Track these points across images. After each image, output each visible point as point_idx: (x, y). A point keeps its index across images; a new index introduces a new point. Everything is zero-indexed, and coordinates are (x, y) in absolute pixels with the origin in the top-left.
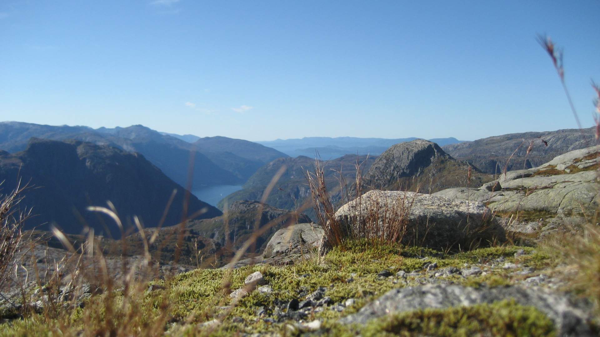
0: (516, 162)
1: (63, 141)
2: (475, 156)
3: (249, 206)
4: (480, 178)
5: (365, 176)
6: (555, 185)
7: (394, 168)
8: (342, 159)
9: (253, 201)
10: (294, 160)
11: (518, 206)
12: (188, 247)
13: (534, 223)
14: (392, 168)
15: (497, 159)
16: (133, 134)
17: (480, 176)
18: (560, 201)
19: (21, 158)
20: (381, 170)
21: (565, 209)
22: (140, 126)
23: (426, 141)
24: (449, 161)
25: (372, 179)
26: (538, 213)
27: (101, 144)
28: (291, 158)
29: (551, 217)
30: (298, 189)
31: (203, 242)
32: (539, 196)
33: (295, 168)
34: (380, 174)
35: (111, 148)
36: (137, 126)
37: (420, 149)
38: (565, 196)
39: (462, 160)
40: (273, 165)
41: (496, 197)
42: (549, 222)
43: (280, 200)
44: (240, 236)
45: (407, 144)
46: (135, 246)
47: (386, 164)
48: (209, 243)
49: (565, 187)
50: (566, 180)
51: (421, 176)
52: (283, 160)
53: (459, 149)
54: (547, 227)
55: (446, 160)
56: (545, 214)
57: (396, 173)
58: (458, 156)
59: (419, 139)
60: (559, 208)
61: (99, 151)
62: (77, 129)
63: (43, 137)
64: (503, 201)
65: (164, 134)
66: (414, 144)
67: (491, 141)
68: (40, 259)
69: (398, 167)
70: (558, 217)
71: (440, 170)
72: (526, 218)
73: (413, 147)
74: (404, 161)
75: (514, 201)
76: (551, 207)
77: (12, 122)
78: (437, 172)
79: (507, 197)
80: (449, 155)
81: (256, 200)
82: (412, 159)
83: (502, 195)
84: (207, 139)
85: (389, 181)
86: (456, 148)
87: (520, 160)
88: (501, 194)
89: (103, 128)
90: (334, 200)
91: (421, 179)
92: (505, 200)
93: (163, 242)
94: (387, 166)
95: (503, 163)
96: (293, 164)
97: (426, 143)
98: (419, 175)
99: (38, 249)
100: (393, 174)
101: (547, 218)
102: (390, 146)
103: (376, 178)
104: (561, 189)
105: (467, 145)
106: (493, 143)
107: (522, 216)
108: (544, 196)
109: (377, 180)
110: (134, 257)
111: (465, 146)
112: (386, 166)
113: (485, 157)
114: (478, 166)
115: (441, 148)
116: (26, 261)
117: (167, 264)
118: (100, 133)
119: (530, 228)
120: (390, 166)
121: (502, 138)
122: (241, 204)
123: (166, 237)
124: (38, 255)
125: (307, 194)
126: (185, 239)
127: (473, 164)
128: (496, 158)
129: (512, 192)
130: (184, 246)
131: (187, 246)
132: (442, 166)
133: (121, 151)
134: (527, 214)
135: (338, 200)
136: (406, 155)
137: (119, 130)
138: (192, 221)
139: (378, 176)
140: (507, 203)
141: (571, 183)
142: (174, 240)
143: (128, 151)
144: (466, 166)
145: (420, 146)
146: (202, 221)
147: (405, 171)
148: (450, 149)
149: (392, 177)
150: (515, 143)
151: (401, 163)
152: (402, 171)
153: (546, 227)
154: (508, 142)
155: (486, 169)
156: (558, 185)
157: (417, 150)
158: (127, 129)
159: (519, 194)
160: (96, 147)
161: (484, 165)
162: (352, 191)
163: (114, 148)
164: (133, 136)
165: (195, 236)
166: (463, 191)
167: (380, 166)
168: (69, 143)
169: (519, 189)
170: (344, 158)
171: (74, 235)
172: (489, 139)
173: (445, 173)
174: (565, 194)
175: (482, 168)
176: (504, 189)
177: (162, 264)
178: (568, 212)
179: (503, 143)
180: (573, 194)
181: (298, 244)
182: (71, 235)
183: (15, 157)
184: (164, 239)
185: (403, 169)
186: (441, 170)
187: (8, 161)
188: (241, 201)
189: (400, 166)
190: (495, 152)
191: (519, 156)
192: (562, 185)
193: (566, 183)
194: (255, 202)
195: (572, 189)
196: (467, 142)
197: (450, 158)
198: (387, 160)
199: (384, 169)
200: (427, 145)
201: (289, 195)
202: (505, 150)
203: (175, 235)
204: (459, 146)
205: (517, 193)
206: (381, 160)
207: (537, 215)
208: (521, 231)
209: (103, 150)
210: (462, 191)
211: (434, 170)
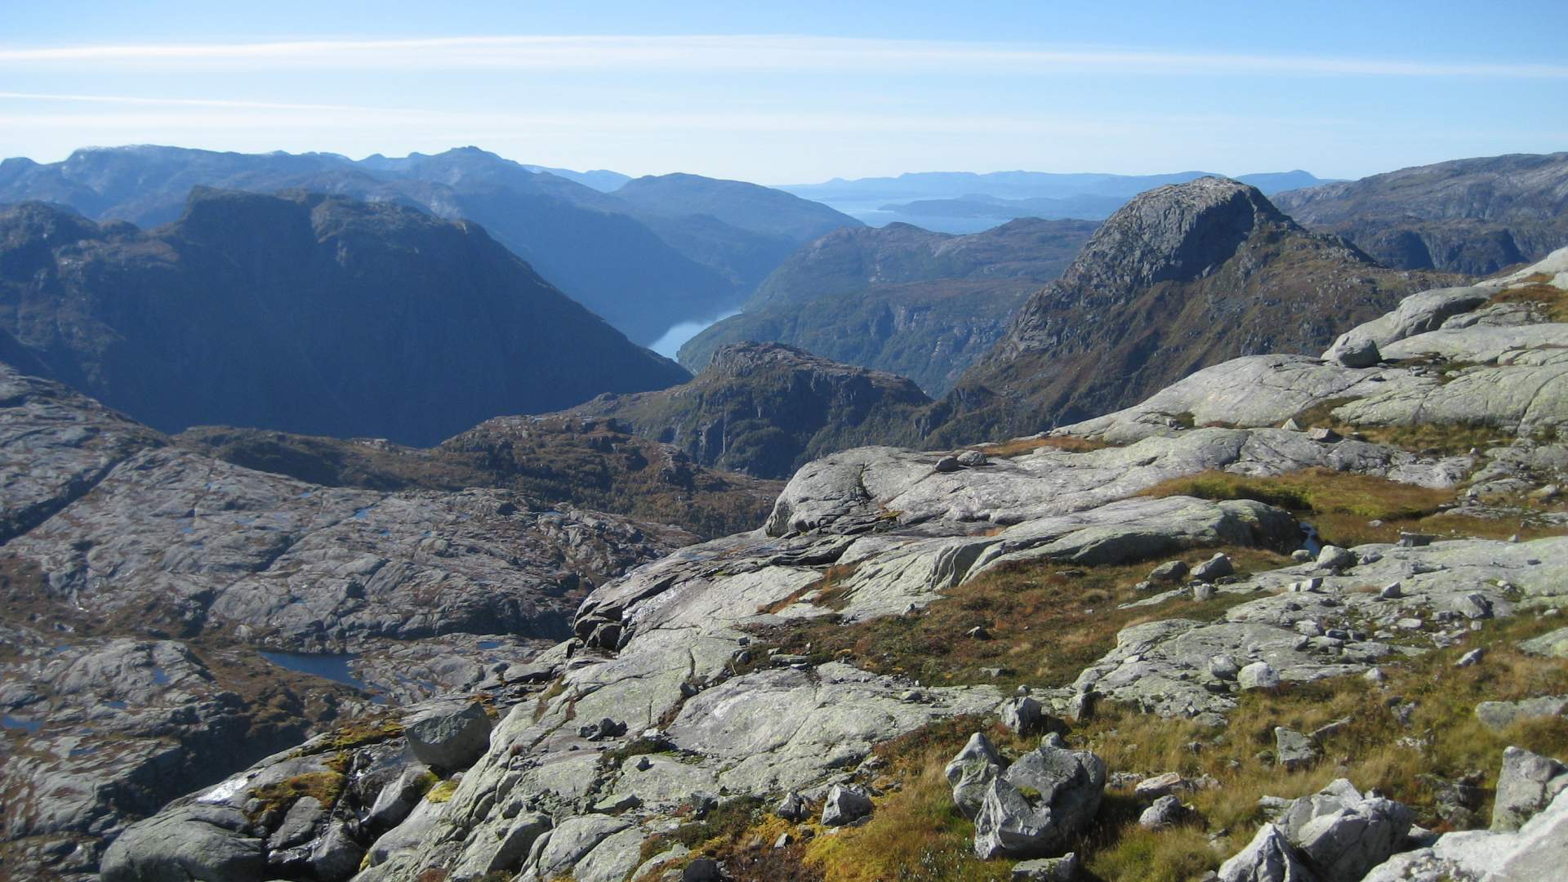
0: (1472, 235)
1: (274, 194)
2: (1361, 219)
3: (760, 358)
4: (1372, 281)
5: (1066, 276)
6: (1517, 356)
7: (1143, 254)
8: (1003, 230)
9: (771, 343)
10: (878, 233)
11: (1418, 412)
12: (605, 468)
13: (1453, 460)
14: (1138, 253)
15: (1420, 229)
16: (456, 170)
17: (1372, 276)
18: (1527, 402)
19: (170, 240)
20: (1107, 259)
21: (1537, 423)
22: (473, 149)
23: (1229, 180)
24: (1289, 235)
25: (1084, 283)
26: (1467, 433)
27: (373, 199)
28: (870, 229)
29: (1500, 444)
30: (888, 310)
31: (643, 452)
32: (1473, 386)
33: (878, 256)
34: (1105, 270)
35: (399, 209)
36: (463, 150)
37: (1212, 203)
38: (1539, 390)
39: (1325, 233)
40: (825, 246)
41: (1363, 384)
42: (1494, 459)
43: (842, 341)
44: (738, 435)
45: (1177, 193)
46: (467, 464)
47: (1121, 244)
48: (658, 456)
49: (1543, 363)
50: (1551, 342)
51: (1213, 277)
52: (849, 234)
53: (1318, 203)
54: (1485, 473)
55: (1283, 233)
56: (1485, 436)
57: (1147, 266)
58: (1314, 221)
59: (1210, 177)
60: (1524, 420)
61: (367, 217)
62: (310, 161)
63: (222, 185)
64: (1378, 398)
65: (535, 171)
66: (1197, 190)
67: (1407, 179)
68: (228, 499)
69: (1152, 251)
70: (1518, 445)
71: (1266, 259)
72: (1434, 447)
73: (1193, 199)
74: (1168, 235)
75: (1408, 397)
76: (1502, 417)
77: (143, 148)
78: (1257, 266)
79: (1391, 386)
80: (1289, 218)
81: (779, 341)
82: (1191, 228)
83: (1381, 380)
84: (649, 180)
85: (1129, 290)
86: (1309, 199)
87: (1484, 232)
88: (1377, 376)
89: (378, 157)
90: (984, 340)
91: (1214, 283)
92: (1385, 396)
93: (540, 452)
94: (1124, 249)
95: (1435, 238)
96: (875, 244)
97: (1230, 188)
98: (1209, 274)
99: (222, 473)
100: (1139, 271)
101: (1488, 447)
102: (1130, 195)
103: (1095, 282)
104: (1532, 369)
105: (1341, 191)
106: (1411, 186)
107: (1427, 438)
108: (1485, 386)
109: (1097, 287)
110: (465, 492)
111: (1333, 193)
112: (1120, 250)
113: (1387, 225)
114: (1367, 246)
115: (1269, 199)
116: (194, 505)
117: (551, 510)
118: (372, 171)
119: (1443, 475)
120: (1132, 250)
121: (1436, 172)
122: (739, 351)
123: (548, 438)
124: (224, 489)
125: (914, 324)
126: (594, 444)
127: (1355, 242)
128: (1419, 225)
129: (1406, 372)
130: (592, 462)
131: (602, 463)
132: (1272, 248)
133: (426, 218)
134: (1439, 434)
135: (992, 338)
136: (1173, 218)
137: (418, 161)
138: (614, 398)
139: (1098, 275)
140: (1391, 404)
141: (1561, 351)
142: (568, 448)
143: (443, 216)
144: (1336, 248)
145: (1213, 195)
146: (639, 398)
147: (1172, 263)
148: (1295, 203)
149: (1136, 277)
150: (1471, 187)
151: (1162, 242)
152: (1163, 262)
153: (1485, 471)
154: (1452, 181)
155: (1391, 255)
156: (1526, 357)
157: (1203, 206)
158: (440, 158)
159: (1423, 380)
160: (361, 208)
161: (1385, 244)
162: (1032, 315)
163: (406, 209)
164: (455, 177)
165: (621, 435)
166: (1281, 365)
167: (1105, 248)
168: (290, 198)
169: (1425, 364)
170: (1009, 229)
171: (312, 438)
172: (1401, 175)
173: (1279, 267)
174: (1541, 382)
175: (1379, 255)
176: (1385, 361)
177: (536, 510)
178: (1546, 432)
179: (1438, 186)
180: (1561, 384)
181: (852, 503)
182: (303, 437)
183: (155, 238)
184: (542, 445)
185: (1167, 258)
186: (1270, 259)
187: (139, 249)
188: (739, 346)
189: (1159, 248)
190: (1414, 211)
191: (1483, 222)
192: (1536, 358)
193: (1549, 352)
194: (776, 346)
195: (1560, 372)
196: (1341, 183)
197: (1294, 226)
198: (1124, 233)
199: (1114, 258)
200: (1232, 193)
201: (865, 328)
202: (1444, 204)
203: (569, 435)
204: (1316, 193)
205: (1418, 375)
206: (1107, 232)
207: (1464, 439)
208: (1417, 481)
209: (376, 217)
210: (1278, 366)
211: (1250, 260)
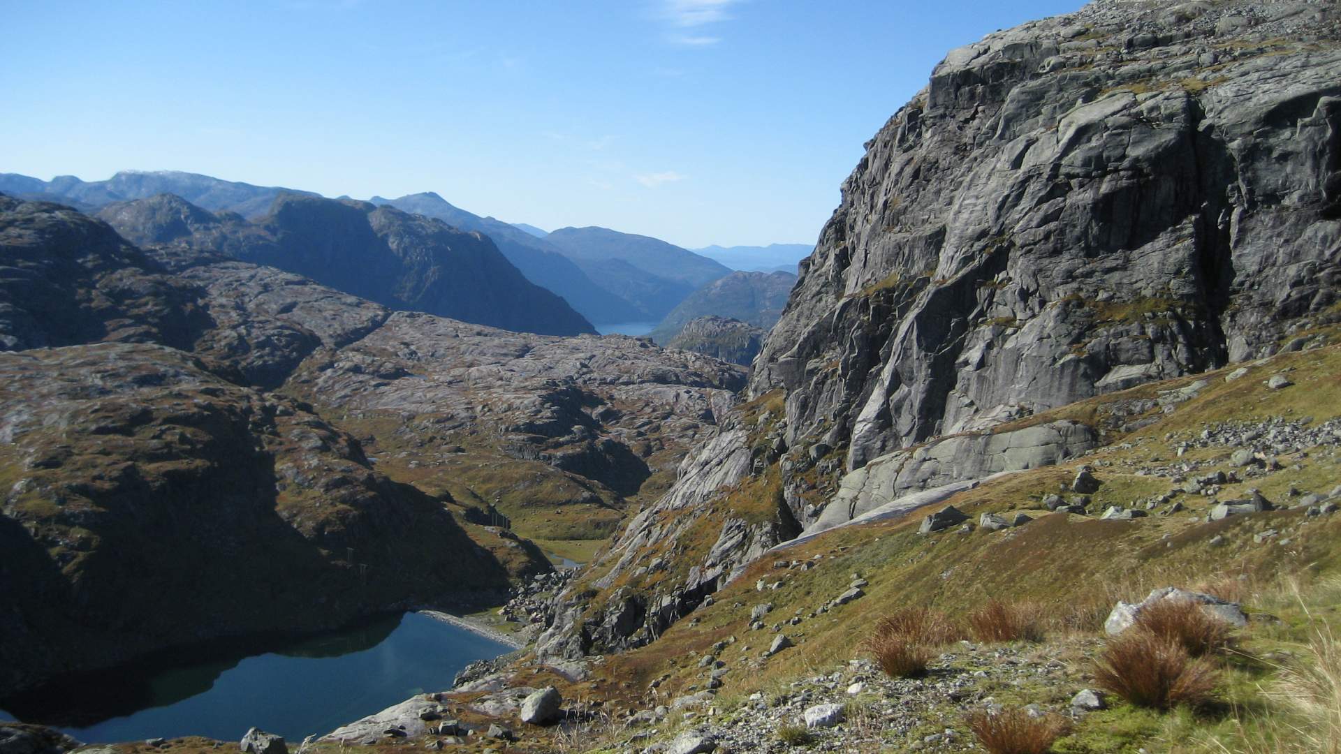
3: (724, 325)
10: (768, 277)
28: (761, 274)
33: (769, 294)
36: (425, 194)
40: (724, 286)
52: (745, 276)
77: (174, 173)
89: (346, 198)
96: (765, 285)
122: (708, 320)
160: (405, 216)
163: (435, 220)
168: (350, 205)
183: (256, 225)
188: (708, 317)
194: (733, 320)
209: (417, 222)
